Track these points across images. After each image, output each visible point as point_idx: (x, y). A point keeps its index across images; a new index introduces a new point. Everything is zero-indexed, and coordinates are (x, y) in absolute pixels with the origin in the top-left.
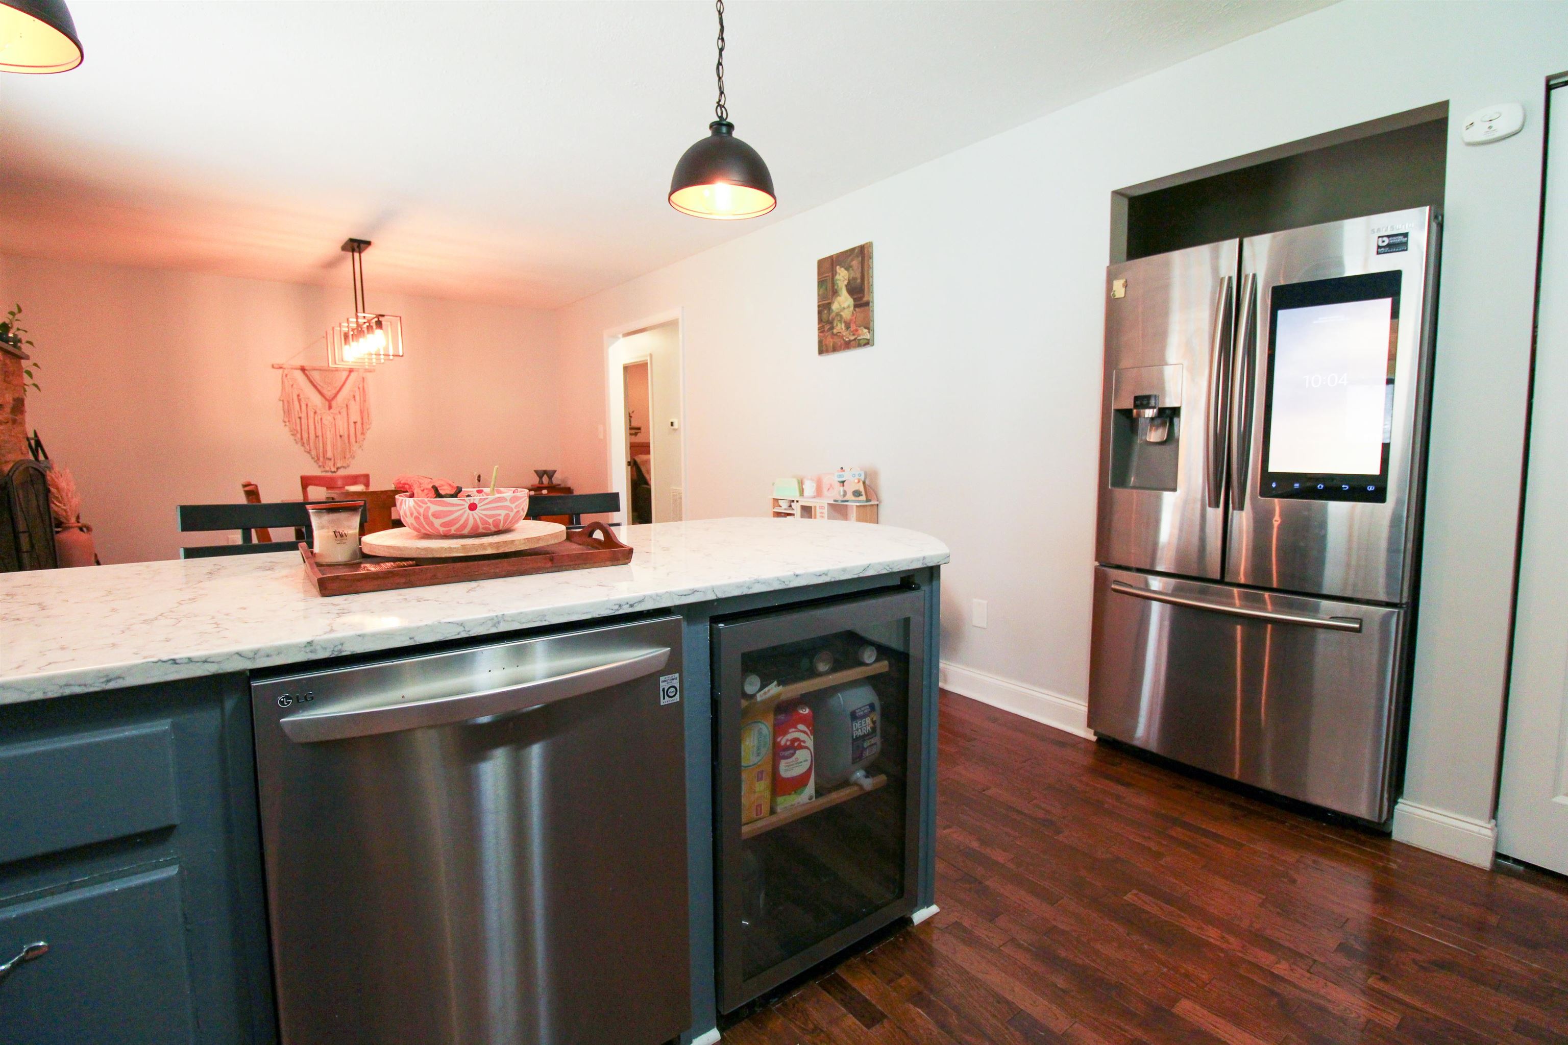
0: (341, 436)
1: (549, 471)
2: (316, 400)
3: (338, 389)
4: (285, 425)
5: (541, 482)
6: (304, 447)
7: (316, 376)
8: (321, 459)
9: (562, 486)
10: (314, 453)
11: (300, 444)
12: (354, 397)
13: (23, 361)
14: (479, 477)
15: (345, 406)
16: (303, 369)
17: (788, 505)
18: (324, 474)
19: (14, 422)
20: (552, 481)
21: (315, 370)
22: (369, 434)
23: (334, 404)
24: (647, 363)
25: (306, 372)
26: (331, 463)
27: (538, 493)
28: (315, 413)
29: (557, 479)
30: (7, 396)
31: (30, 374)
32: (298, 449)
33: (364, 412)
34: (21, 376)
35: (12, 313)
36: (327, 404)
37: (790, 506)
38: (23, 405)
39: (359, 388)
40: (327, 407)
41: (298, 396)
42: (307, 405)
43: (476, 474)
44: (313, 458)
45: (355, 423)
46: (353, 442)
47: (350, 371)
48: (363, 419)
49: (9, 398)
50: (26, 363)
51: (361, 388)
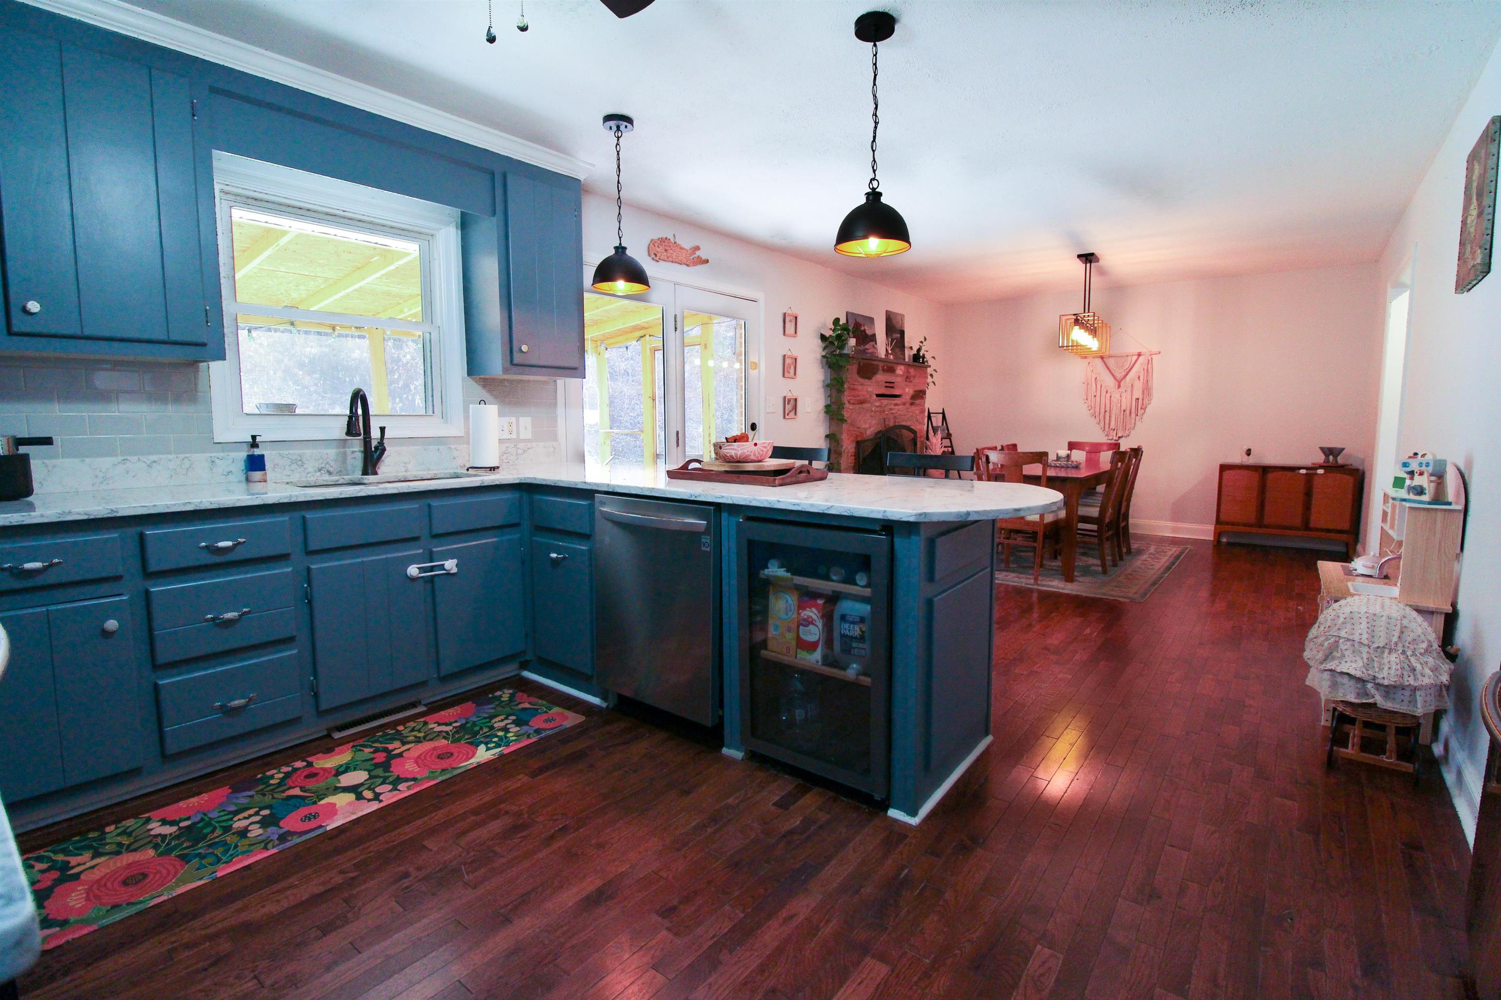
0: (1124, 411)
1: (1337, 448)
2: (1110, 382)
3: (1127, 371)
4: (1085, 403)
5: (1323, 459)
6: (1096, 419)
7: (1111, 362)
8: (1107, 429)
9: (1355, 466)
10: (1102, 424)
11: (1093, 417)
12: (1139, 378)
13: (928, 369)
14: (1249, 451)
15: (1130, 385)
16: (1102, 358)
19: (912, 404)
20: (1335, 459)
21: (1111, 357)
22: (1149, 408)
23: (1122, 383)
25: (1105, 359)
26: (1114, 433)
27: (1311, 472)
28: (1107, 392)
30: (907, 390)
31: (931, 375)
32: (1093, 421)
33: (1147, 390)
34: (927, 377)
35: (922, 342)
36: (1117, 384)
38: (925, 393)
39: (1144, 369)
40: (1117, 387)
41: (1096, 379)
42: (1101, 386)
43: (1246, 448)
44: (1101, 427)
45: (1137, 399)
46: (1133, 415)
47: (1139, 355)
48: (1145, 395)
49: (909, 391)
50: (929, 370)
51: (1146, 369)
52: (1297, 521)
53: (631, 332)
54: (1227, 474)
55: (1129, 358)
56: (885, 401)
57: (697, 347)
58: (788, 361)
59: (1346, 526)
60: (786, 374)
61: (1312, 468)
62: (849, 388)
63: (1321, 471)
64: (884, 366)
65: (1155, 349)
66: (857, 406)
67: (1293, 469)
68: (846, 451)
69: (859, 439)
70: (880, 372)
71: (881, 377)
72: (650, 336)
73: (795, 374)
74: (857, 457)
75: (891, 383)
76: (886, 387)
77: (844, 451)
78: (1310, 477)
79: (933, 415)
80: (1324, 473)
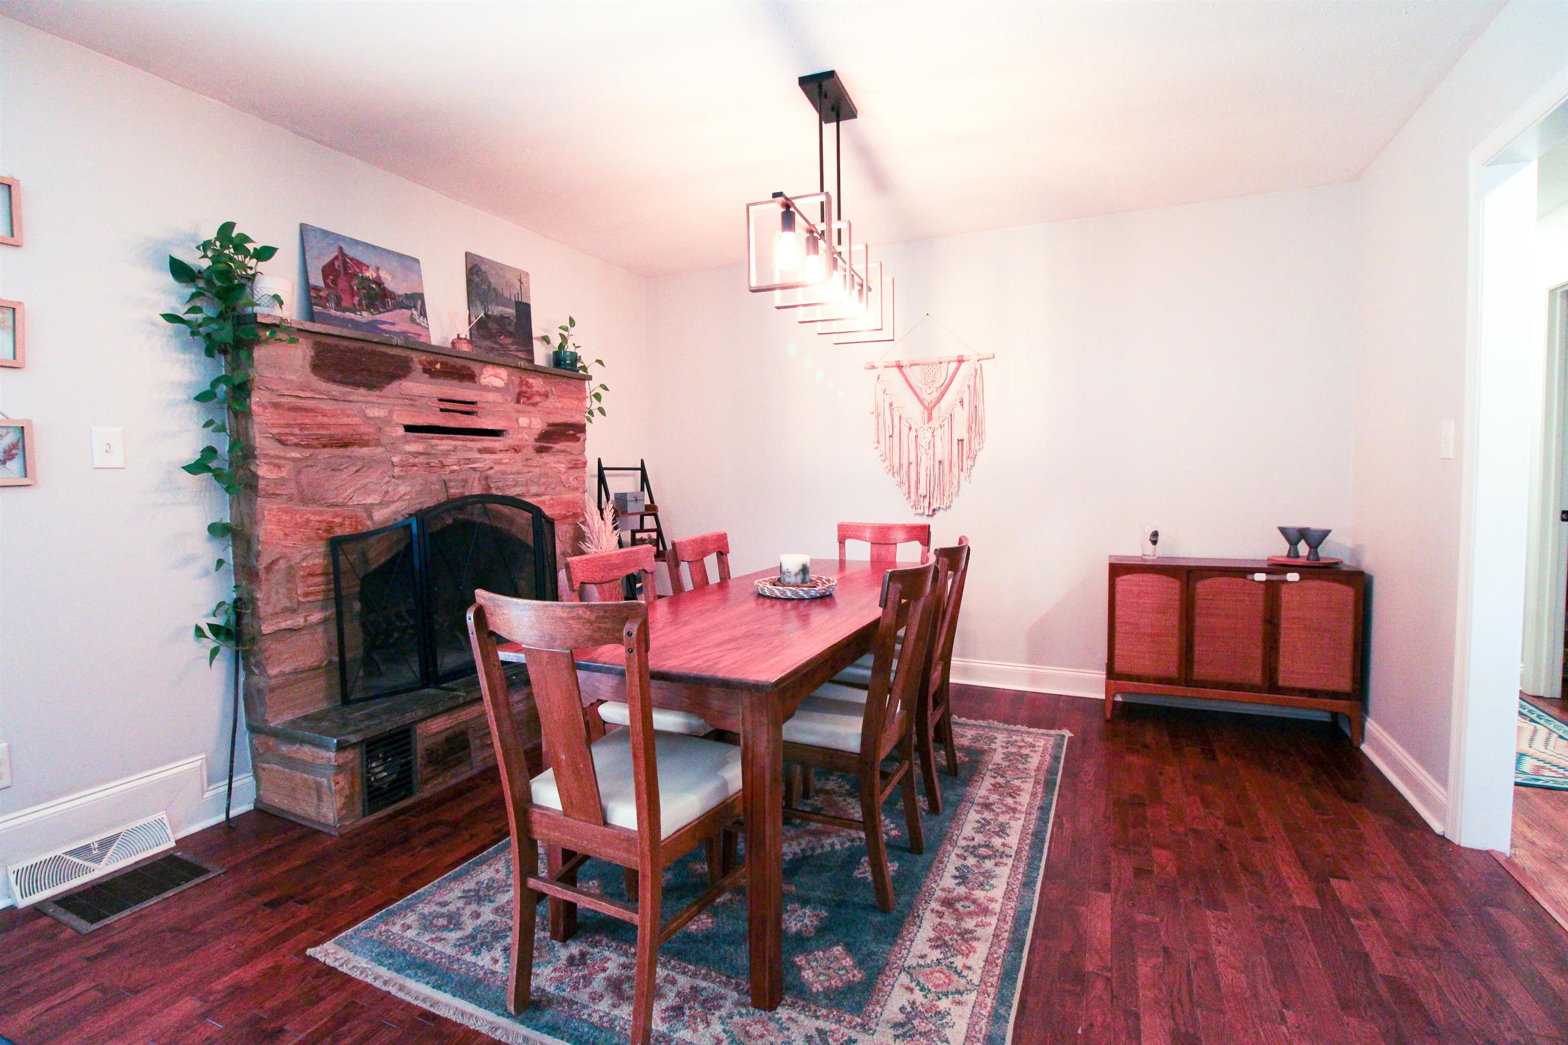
0: (940, 462)
1: (1314, 532)
2: (913, 411)
3: (942, 390)
4: (875, 448)
5: (1292, 553)
6: (894, 477)
7: (914, 374)
8: (911, 498)
9: (1348, 562)
10: (904, 488)
11: (891, 473)
12: (962, 402)
13: (588, 383)
14: (1155, 534)
15: (948, 415)
16: (900, 367)
19: (540, 450)
20: (1316, 553)
21: (914, 365)
22: (980, 458)
23: (935, 413)
25: (903, 369)
27: (1274, 578)
28: (910, 429)
29: (1334, 549)
30: (522, 421)
31: (598, 397)
32: (887, 480)
33: (975, 423)
34: (585, 400)
35: (566, 327)
36: (926, 413)
38: (581, 430)
39: (969, 387)
40: (926, 417)
41: (891, 405)
42: (900, 417)
43: (1149, 530)
44: (903, 496)
45: (961, 441)
46: (955, 470)
47: (960, 361)
48: (973, 435)
49: (529, 423)
50: (591, 386)
51: (972, 386)
52: (1256, 676)
54: (1125, 582)
55: (944, 366)
56: (445, 443)
59: (1344, 684)
61: (1277, 568)
63: (1293, 577)
64: (433, 364)
65: (985, 351)
67: (1243, 572)
69: (342, 531)
70: (422, 376)
71: (419, 386)
73: (19, 357)
74: (332, 577)
75: (473, 403)
76: (442, 410)
77: (269, 568)
78: (1272, 590)
79: (606, 472)
80: (1301, 579)
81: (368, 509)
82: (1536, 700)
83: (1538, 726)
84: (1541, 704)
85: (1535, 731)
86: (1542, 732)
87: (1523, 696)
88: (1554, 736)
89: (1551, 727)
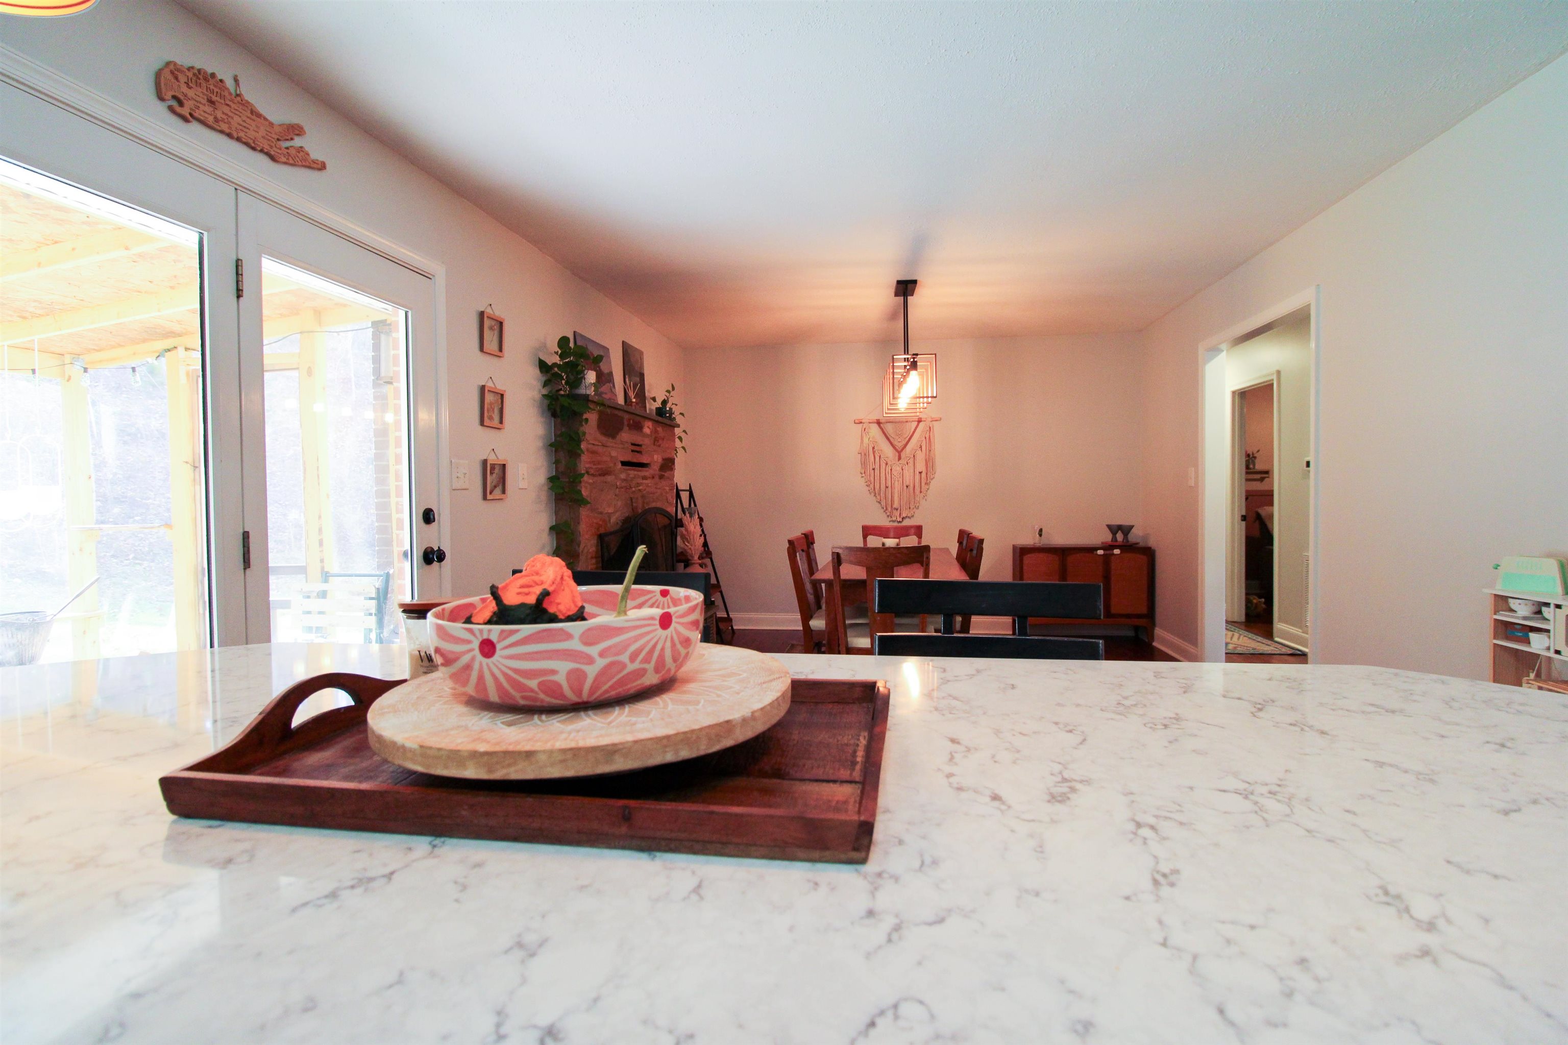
0: (907, 487)
1: (1125, 526)
2: (888, 451)
3: (907, 439)
4: (862, 477)
5: (1114, 538)
6: (876, 497)
7: (889, 428)
8: (889, 509)
9: (1142, 544)
10: (883, 503)
11: (873, 494)
12: (921, 448)
13: (676, 429)
14: (1041, 530)
15: (913, 456)
16: (879, 423)
17: (1534, 609)
18: (892, 524)
19: (661, 477)
20: (1127, 538)
21: (889, 422)
22: (933, 483)
23: (903, 455)
24: (1272, 385)
25: (882, 425)
26: (897, 513)
27: (1108, 552)
28: (887, 464)
29: (1136, 535)
30: (655, 457)
31: (680, 438)
32: (871, 499)
33: (929, 462)
34: (674, 441)
35: (668, 391)
36: (897, 454)
37: (1539, 612)
38: (673, 463)
39: (925, 438)
40: (897, 458)
41: (873, 448)
42: (880, 457)
43: (1037, 528)
44: (883, 508)
45: (920, 473)
46: (917, 492)
47: (919, 421)
48: (928, 469)
49: (657, 458)
50: (677, 431)
51: (927, 438)
53: (145, 341)
54: (1027, 559)
55: (908, 424)
56: (632, 472)
57: (295, 374)
58: (489, 398)
59: (1144, 610)
60: (487, 422)
61: (1108, 547)
62: (588, 450)
63: (1117, 551)
64: (629, 420)
65: (935, 416)
66: (600, 479)
67: (1091, 550)
68: (586, 551)
69: (602, 531)
70: (626, 428)
71: (626, 436)
72: (187, 349)
73: (501, 422)
74: (600, 559)
75: (638, 445)
76: (633, 451)
77: (582, 552)
78: (1107, 558)
79: (681, 493)
80: (1121, 553)
81: (609, 515)
82: (1233, 624)
83: (1235, 633)
84: (1236, 625)
85: (1233, 635)
86: (1236, 635)
87: (1227, 622)
88: (1242, 637)
89: (1241, 633)
